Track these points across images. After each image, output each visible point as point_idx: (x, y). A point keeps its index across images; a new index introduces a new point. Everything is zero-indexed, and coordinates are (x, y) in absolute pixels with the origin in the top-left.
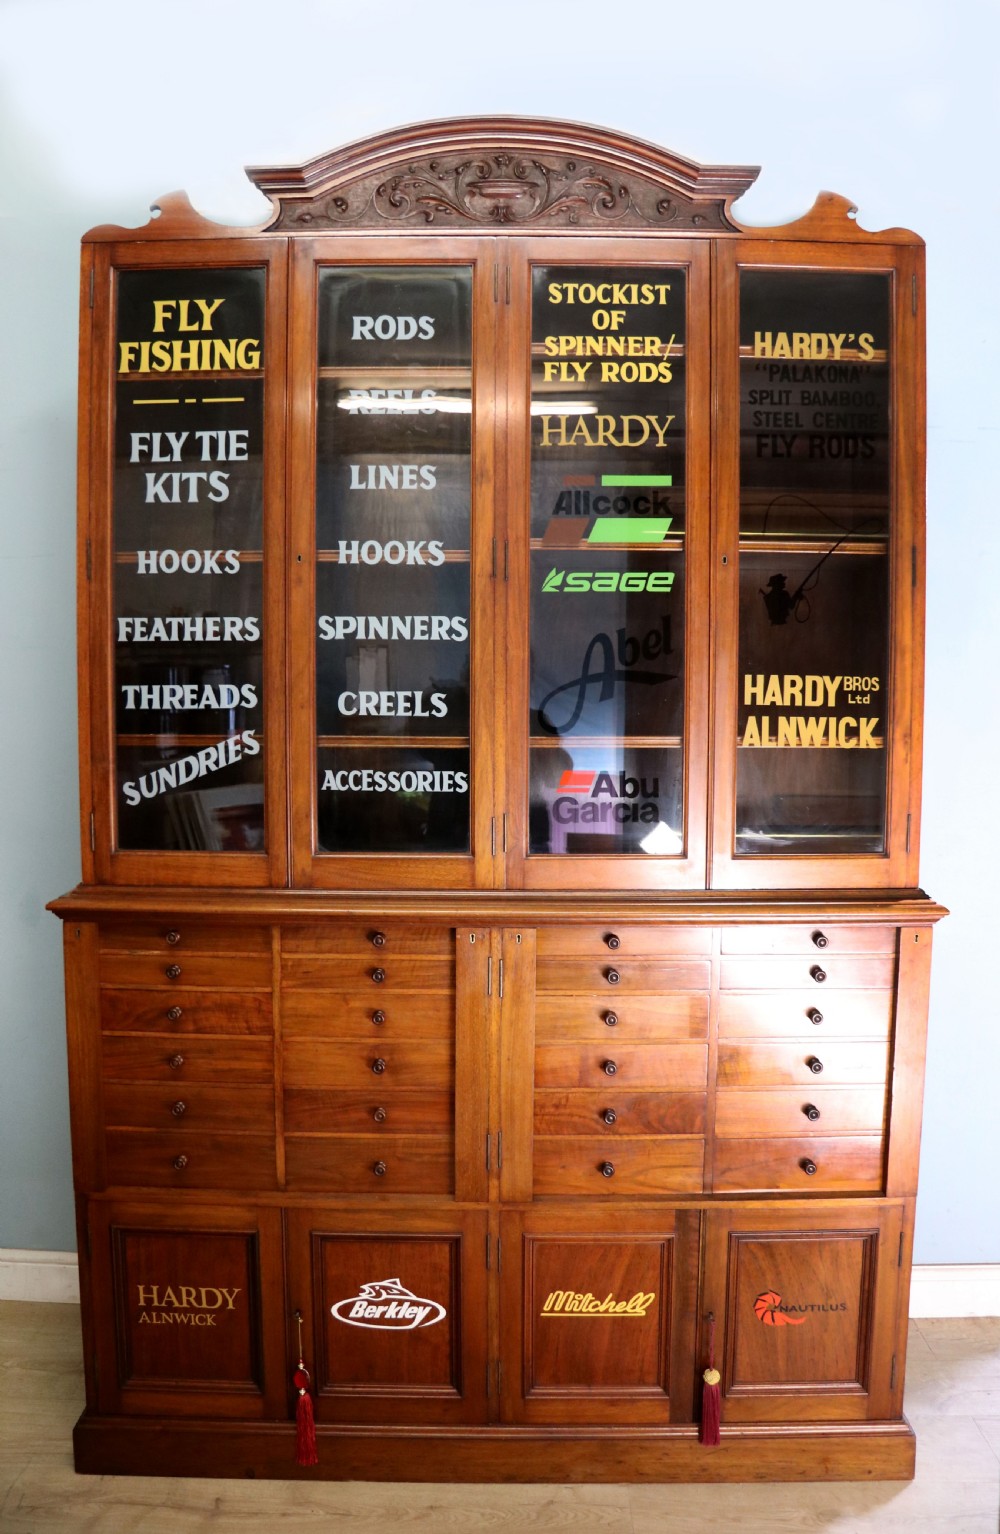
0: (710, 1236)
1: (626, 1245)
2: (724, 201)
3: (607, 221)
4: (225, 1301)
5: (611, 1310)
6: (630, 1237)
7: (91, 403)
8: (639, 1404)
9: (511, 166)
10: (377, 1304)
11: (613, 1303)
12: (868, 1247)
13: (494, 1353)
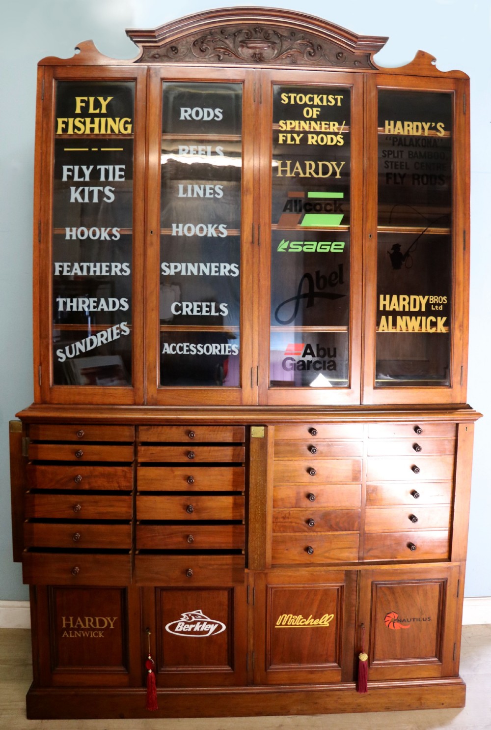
0: (362, 584)
1: (319, 590)
2: (370, 54)
3: (311, 62)
4: (109, 624)
5: (311, 624)
6: (322, 585)
7: (42, 150)
8: (325, 672)
9: (262, 33)
10: (190, 624)
11: (313, 620)
12: (442, 588)
13: (251, 647)
